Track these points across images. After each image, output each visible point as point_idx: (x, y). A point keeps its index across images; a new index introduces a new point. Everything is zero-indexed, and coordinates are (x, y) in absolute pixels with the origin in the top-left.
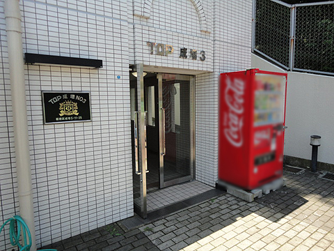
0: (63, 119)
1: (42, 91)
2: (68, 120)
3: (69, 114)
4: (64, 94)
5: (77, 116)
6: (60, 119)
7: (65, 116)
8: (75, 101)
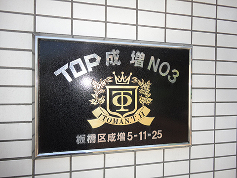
0: (102, 138)
1: (34, 34)
2: (118, 144)
3: (122, 121)
4: (111, 47)
5: (149, 129)
6: (91, 138)
7: (107, 129)
8: (143, 73)
